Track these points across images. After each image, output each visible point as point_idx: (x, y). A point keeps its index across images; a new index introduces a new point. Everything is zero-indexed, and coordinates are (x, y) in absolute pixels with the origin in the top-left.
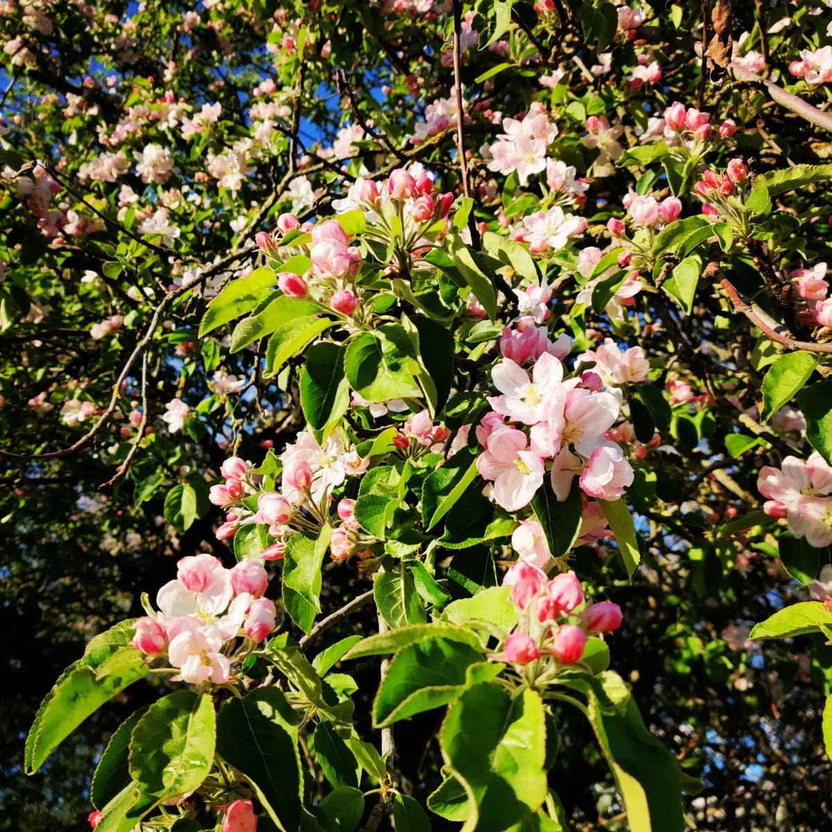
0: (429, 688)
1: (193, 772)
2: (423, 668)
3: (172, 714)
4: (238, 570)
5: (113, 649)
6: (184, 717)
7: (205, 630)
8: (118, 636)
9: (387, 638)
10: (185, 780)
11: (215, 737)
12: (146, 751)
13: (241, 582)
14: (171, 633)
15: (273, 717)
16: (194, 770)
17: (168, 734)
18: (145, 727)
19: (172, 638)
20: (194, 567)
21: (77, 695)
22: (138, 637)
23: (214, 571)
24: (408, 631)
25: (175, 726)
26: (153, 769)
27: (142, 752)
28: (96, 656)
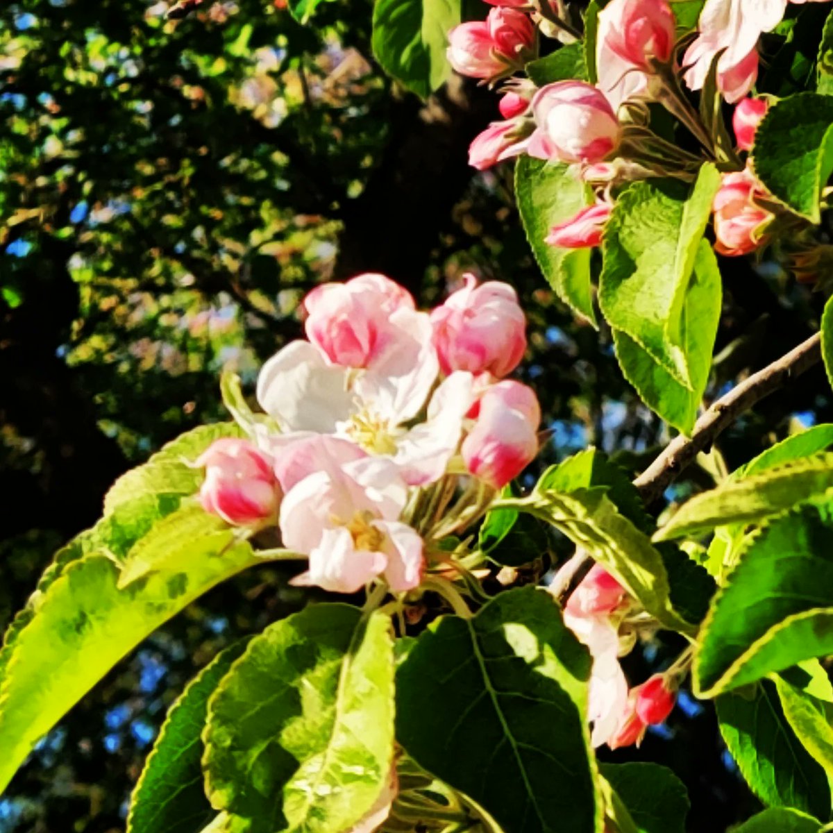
0: (814, 612)
1: (347, 792)
2: (821, 561)
3: (302, 659)
4: (451, 312)
5: (168, 504)
6: (331, 665)
7: (361, 469)
8: (175, 474)
9: (749, 492)
10: (332, 807)
11: (392, 713)
12: (241, 744)
13: (459, 343)
14: (287, 472)
15: (540, 660)
16: (350, 786)
17: (292, 704)
18: (236, 691)
19: (290, 487)
20: (341, 310)
21: (83, 616)
22: (210, 487)
23: (393, 318)
24: (796, 476)
25: (309, 686)
26: (259, 784)
27: (232, 748)
28: (129, 521)
